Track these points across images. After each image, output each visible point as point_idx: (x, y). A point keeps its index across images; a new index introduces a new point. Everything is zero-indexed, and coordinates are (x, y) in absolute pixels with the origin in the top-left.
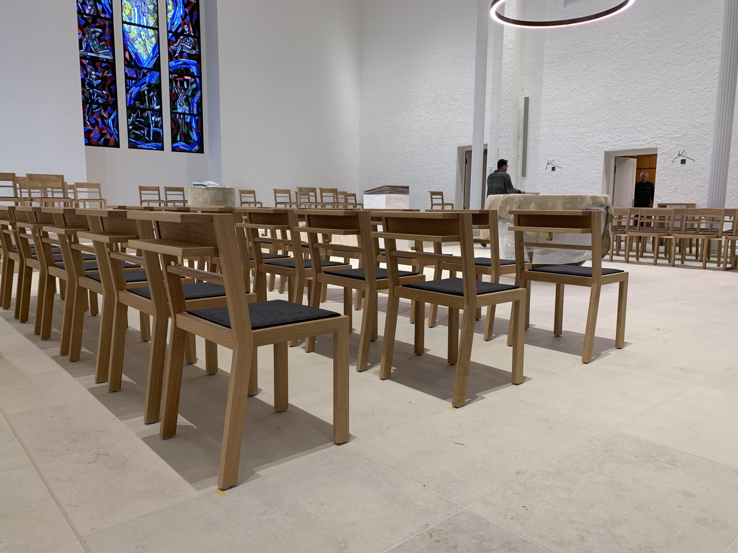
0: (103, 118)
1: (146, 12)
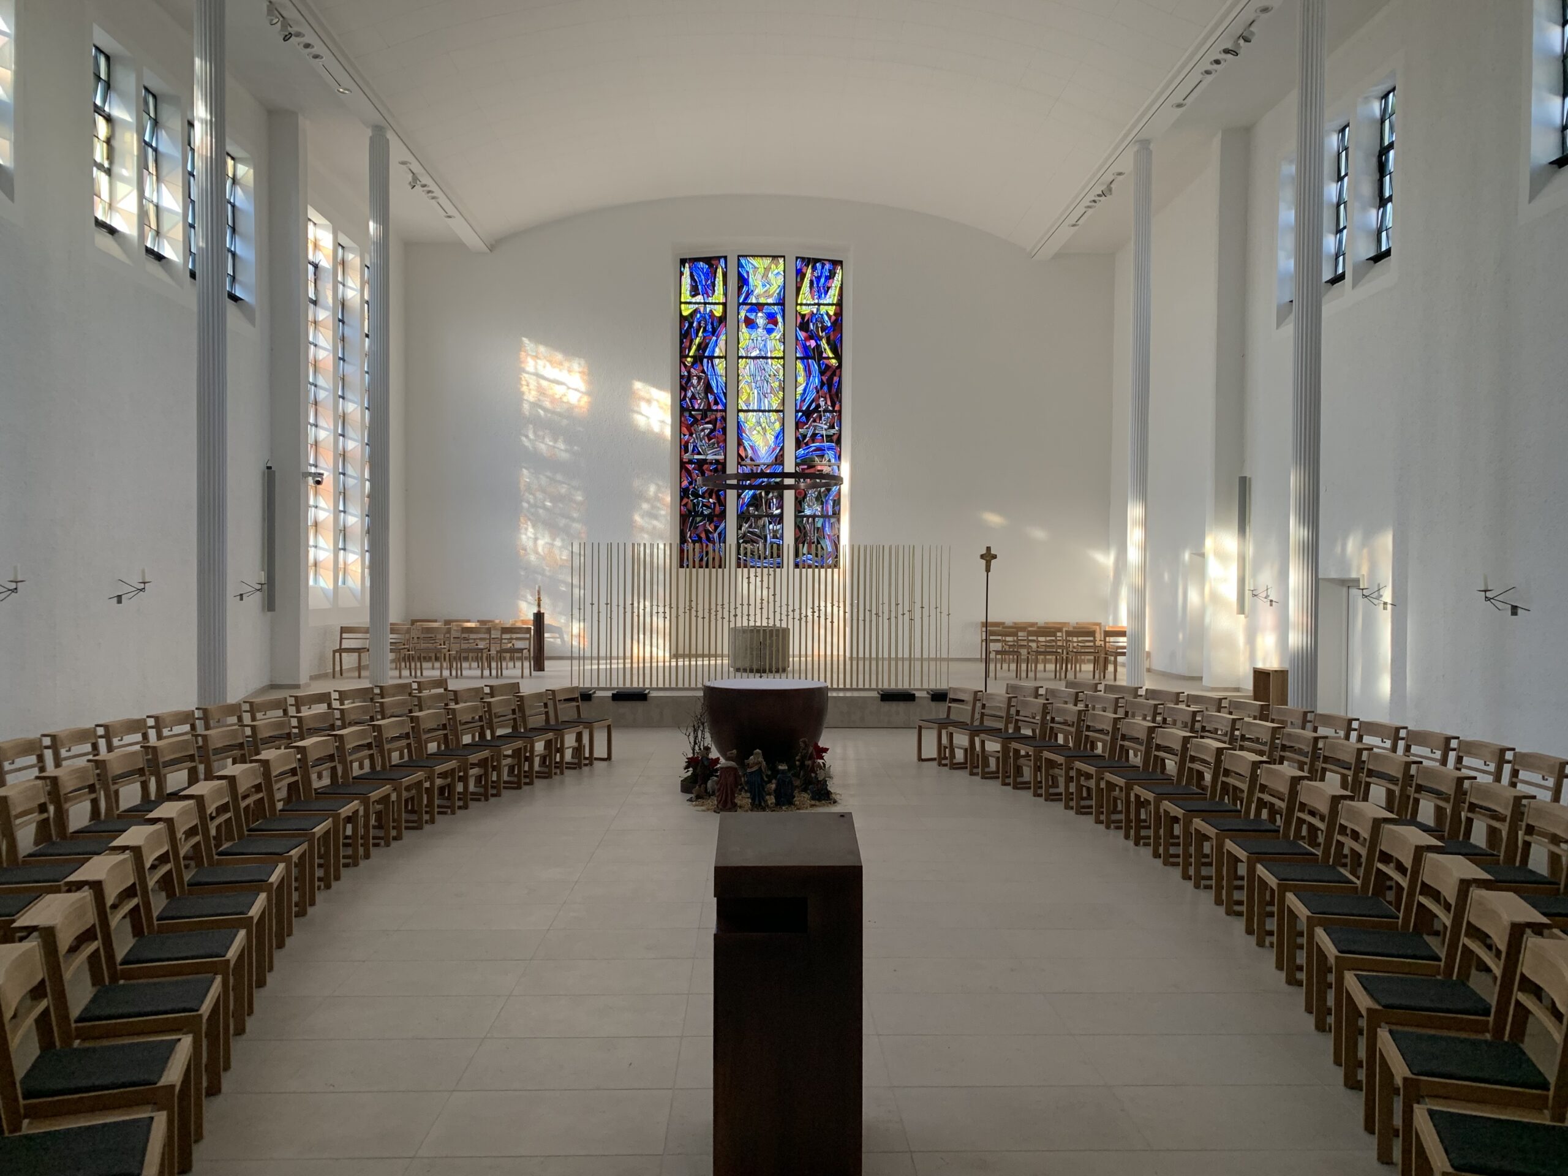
0: (707, 532)
1: (769, 391)
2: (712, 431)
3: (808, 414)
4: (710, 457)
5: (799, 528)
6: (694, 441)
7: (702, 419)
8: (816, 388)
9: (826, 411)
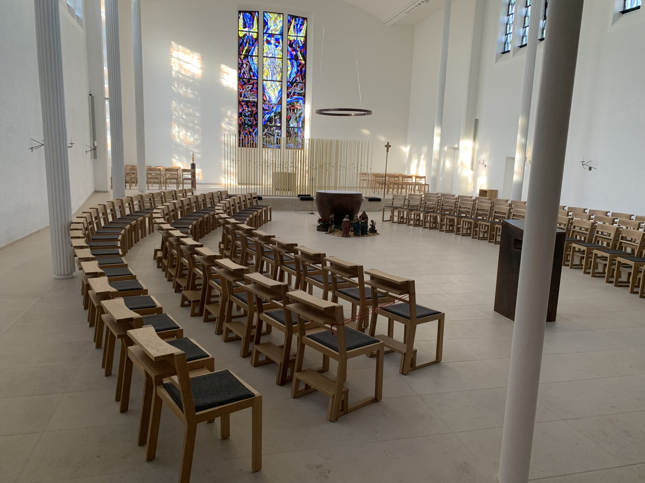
0: (250, 132)
1: (276, 72)
2: (252, 88)
3: (292, 83)
4: (251, 100)
5: (288, 132)
6: (244, 92)
7: (247, 83)
8: (296, 72)
9: (299, 82)
